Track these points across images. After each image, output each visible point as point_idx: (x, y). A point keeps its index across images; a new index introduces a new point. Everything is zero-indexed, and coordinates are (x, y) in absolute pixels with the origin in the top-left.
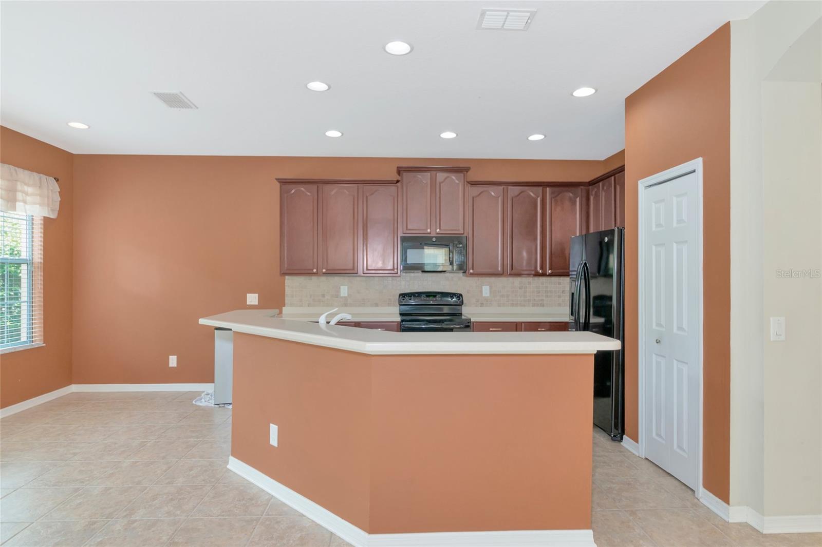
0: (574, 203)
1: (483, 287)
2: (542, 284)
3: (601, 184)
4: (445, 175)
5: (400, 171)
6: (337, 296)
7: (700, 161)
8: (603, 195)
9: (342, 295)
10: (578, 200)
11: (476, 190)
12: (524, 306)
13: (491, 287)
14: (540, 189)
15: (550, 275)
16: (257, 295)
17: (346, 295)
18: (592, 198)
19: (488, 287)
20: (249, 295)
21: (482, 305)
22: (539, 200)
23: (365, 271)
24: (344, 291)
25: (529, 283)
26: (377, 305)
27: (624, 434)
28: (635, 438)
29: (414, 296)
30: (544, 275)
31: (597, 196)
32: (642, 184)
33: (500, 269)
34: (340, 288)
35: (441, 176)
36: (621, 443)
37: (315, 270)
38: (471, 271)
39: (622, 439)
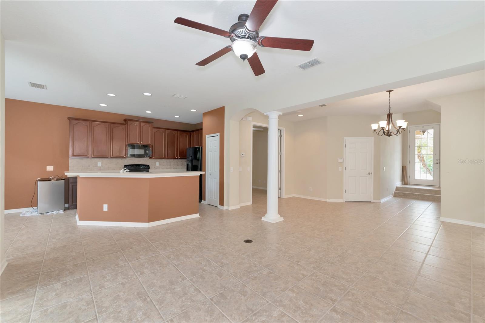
0: (187, 137)
1: (157, 163)
2: (176, 161)
3: (195, 132)
4: (144, 124)
5: (125, 120)
6: (96, 166)
7: (219, 134)
8: (195, 136)
9: (98, 166)
10: (188, 136)
11: (155, 130)
12: (170, 169)
13: (159, 163)
14: (177, 131)
15: (179, 159)
16: (53, 166)
17: (100, 166)
18: (192, 136)
19: (158, 163)
20: (47, 167)
21: (156, 169)
22: (176, 135)
23: (111, 157)
24: (99, 164)
25: (172, 161)
26: (114, 169)
27: (202, 200)
28: (205, 200)
29: (131, 166)
30: (177, 159)
31: (193, 136)
32: (207, 136)
33: (163, 156)
34: (97, 163)
35: (142, 124)
36: (202, 202)
37: (88, 156)
38: (154, 157)
39: (201, 201)
